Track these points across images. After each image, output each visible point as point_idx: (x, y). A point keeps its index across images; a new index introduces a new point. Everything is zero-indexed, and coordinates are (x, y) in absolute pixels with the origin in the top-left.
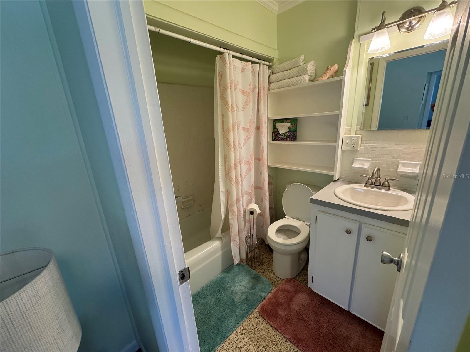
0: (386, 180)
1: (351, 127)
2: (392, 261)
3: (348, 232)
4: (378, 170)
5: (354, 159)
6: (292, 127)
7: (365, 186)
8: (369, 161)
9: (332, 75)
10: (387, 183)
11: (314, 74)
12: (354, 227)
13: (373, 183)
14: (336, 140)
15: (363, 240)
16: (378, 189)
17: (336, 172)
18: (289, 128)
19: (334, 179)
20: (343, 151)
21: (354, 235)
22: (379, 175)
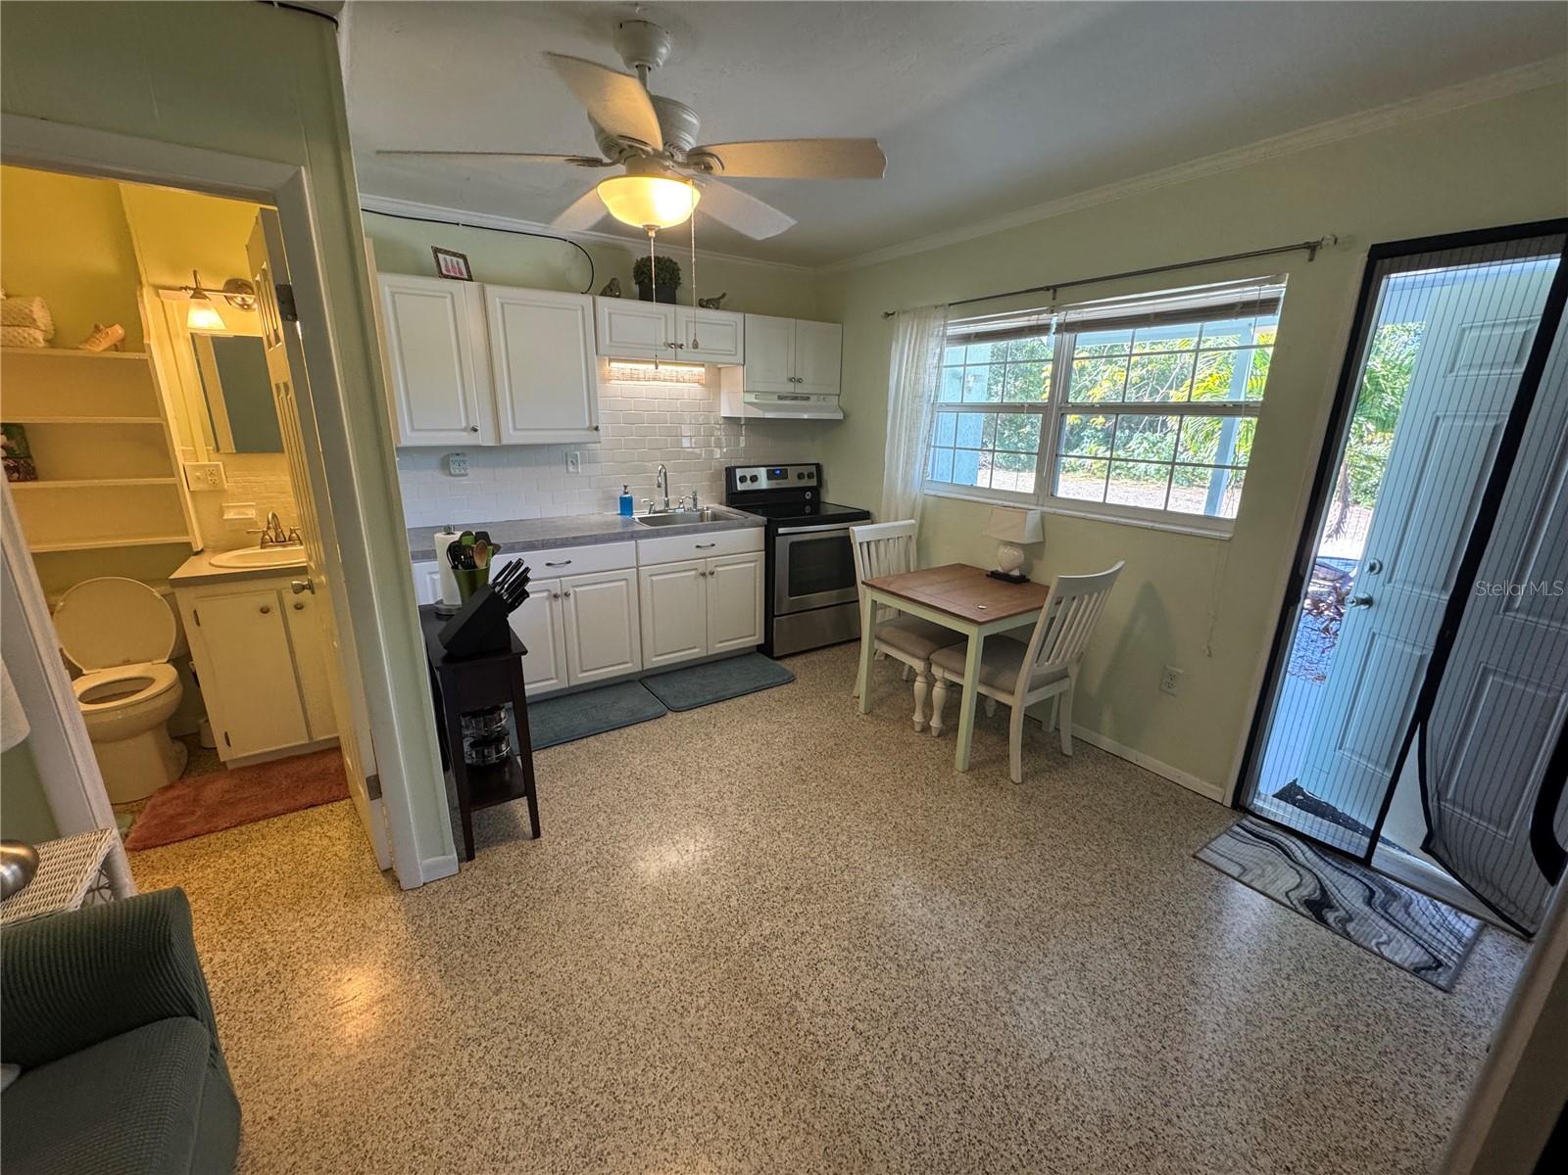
0: (292, 531)
1: (194, 446)
2: (304, 588)
3: (265, 611)
4: (274, 516)
5: (221, 507)
6: (13, 444)
7: (262, 548)
8: (252, 506)
9: (115, 345)
10: (294, 535)
11: (51, 328)
12: (271, 600)
13: (274, 540)
14: (171, 472)
15: (290, 612)
16: (284, 546)
17: (194, 535)
18: (2, 447)
19: (195, 550)
20: (192, 493)
21: (276, 612)
22: (277, 527)
